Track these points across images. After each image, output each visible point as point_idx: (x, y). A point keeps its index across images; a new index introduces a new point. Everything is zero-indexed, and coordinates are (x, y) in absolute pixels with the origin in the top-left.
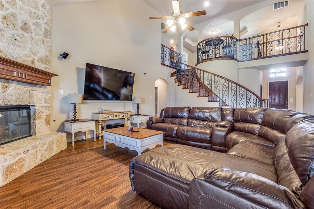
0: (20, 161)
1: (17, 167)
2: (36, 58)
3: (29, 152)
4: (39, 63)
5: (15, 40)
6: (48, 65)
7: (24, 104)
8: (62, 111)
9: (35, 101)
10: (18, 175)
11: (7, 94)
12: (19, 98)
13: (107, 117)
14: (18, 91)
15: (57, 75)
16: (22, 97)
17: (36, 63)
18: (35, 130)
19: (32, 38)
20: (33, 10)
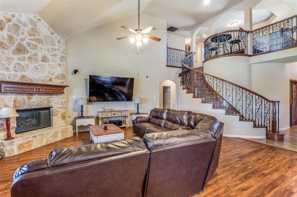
0: (29, 142)
1: (27, 145)
2: (53, 77)
3: (36, 137)
4: (56, 80)
5: (37, 69)
6: (64, 80)
7: (44, 107)
8: (74, 110)
9: (52, 104)
10: (27, 150)
11: (31, 102)
12: (40, 103)
13: (106, 115)
14: (39, 99)
15: (69, 86)
16: (42, 103)
17: (53, 80)
18: (53, 123)
19: (50, 65)
20: (50, 47)
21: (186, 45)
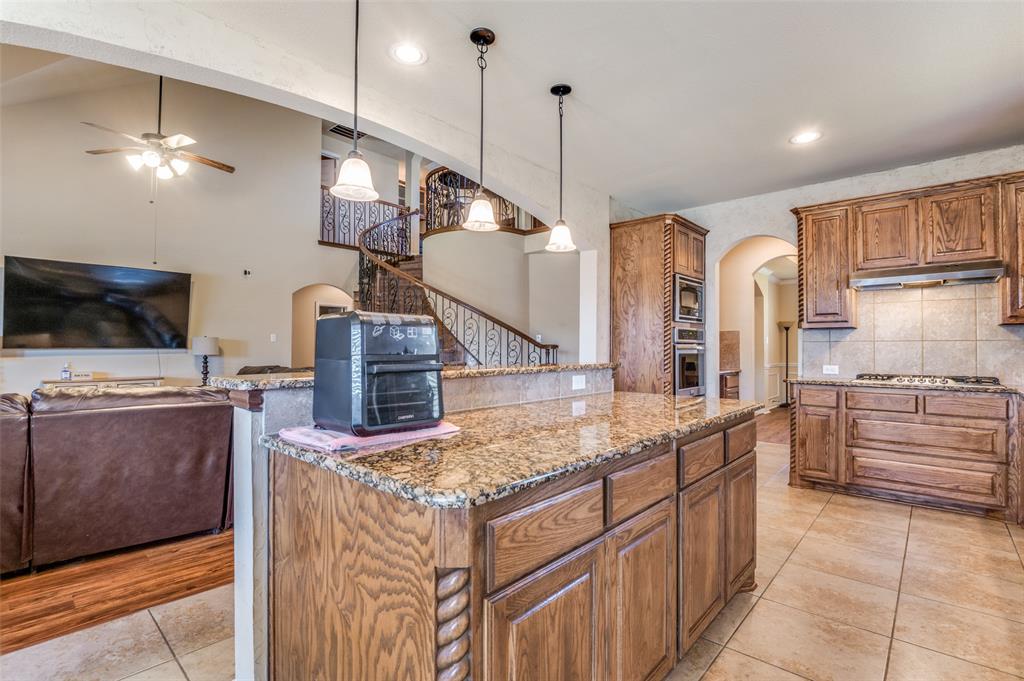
21: (400, 181)
